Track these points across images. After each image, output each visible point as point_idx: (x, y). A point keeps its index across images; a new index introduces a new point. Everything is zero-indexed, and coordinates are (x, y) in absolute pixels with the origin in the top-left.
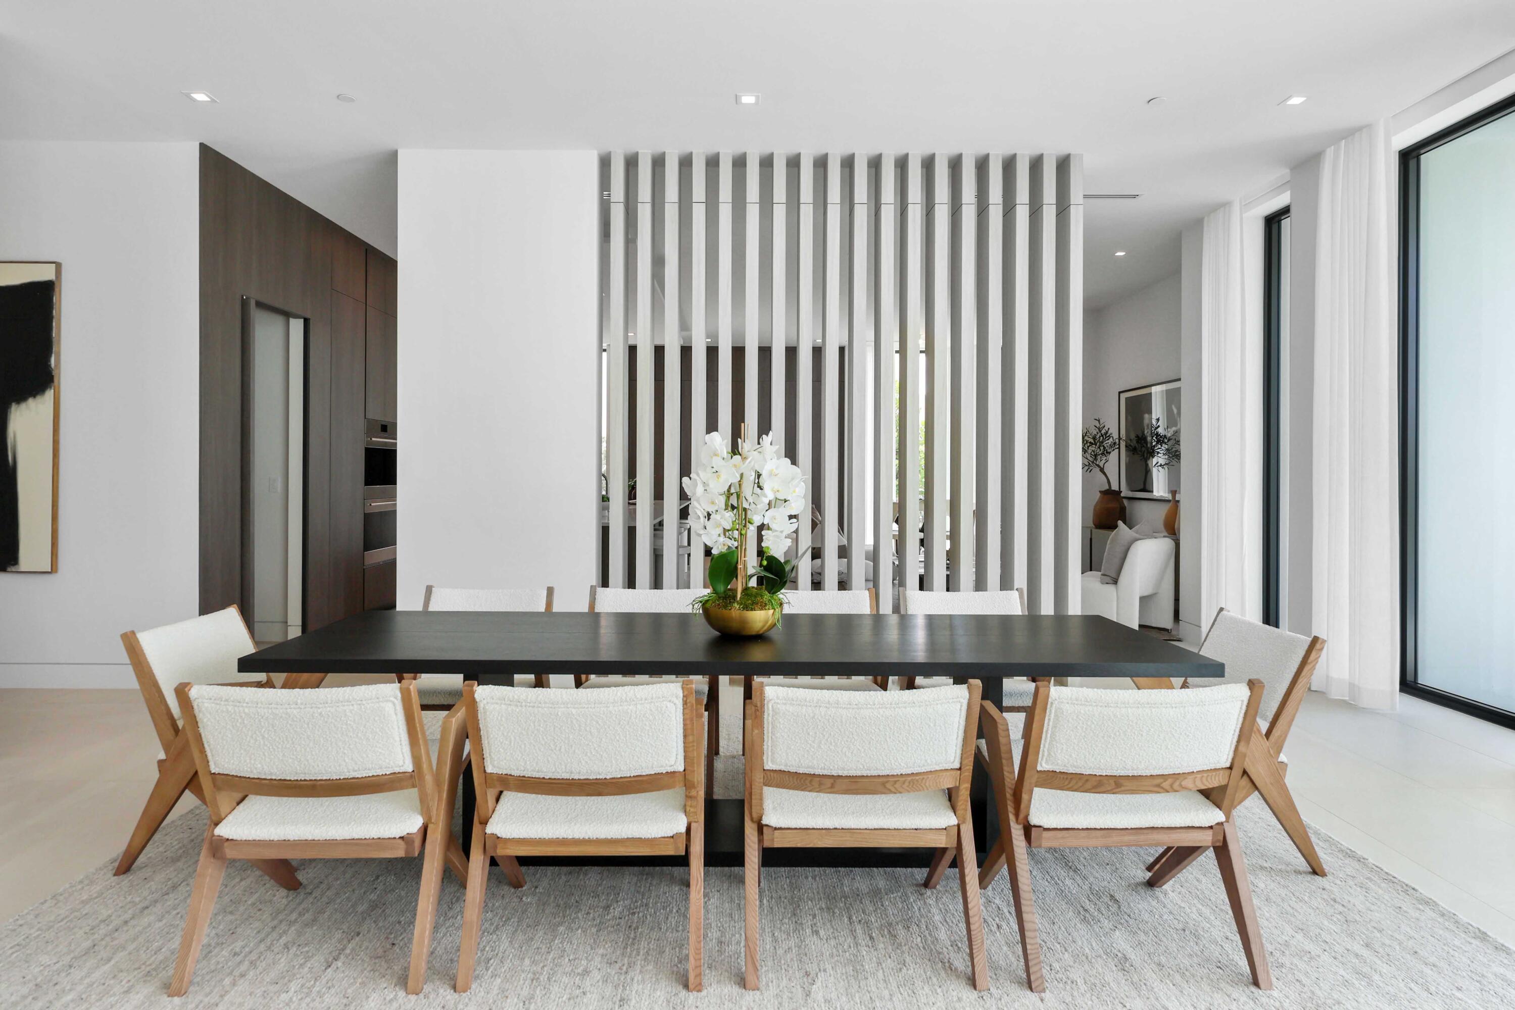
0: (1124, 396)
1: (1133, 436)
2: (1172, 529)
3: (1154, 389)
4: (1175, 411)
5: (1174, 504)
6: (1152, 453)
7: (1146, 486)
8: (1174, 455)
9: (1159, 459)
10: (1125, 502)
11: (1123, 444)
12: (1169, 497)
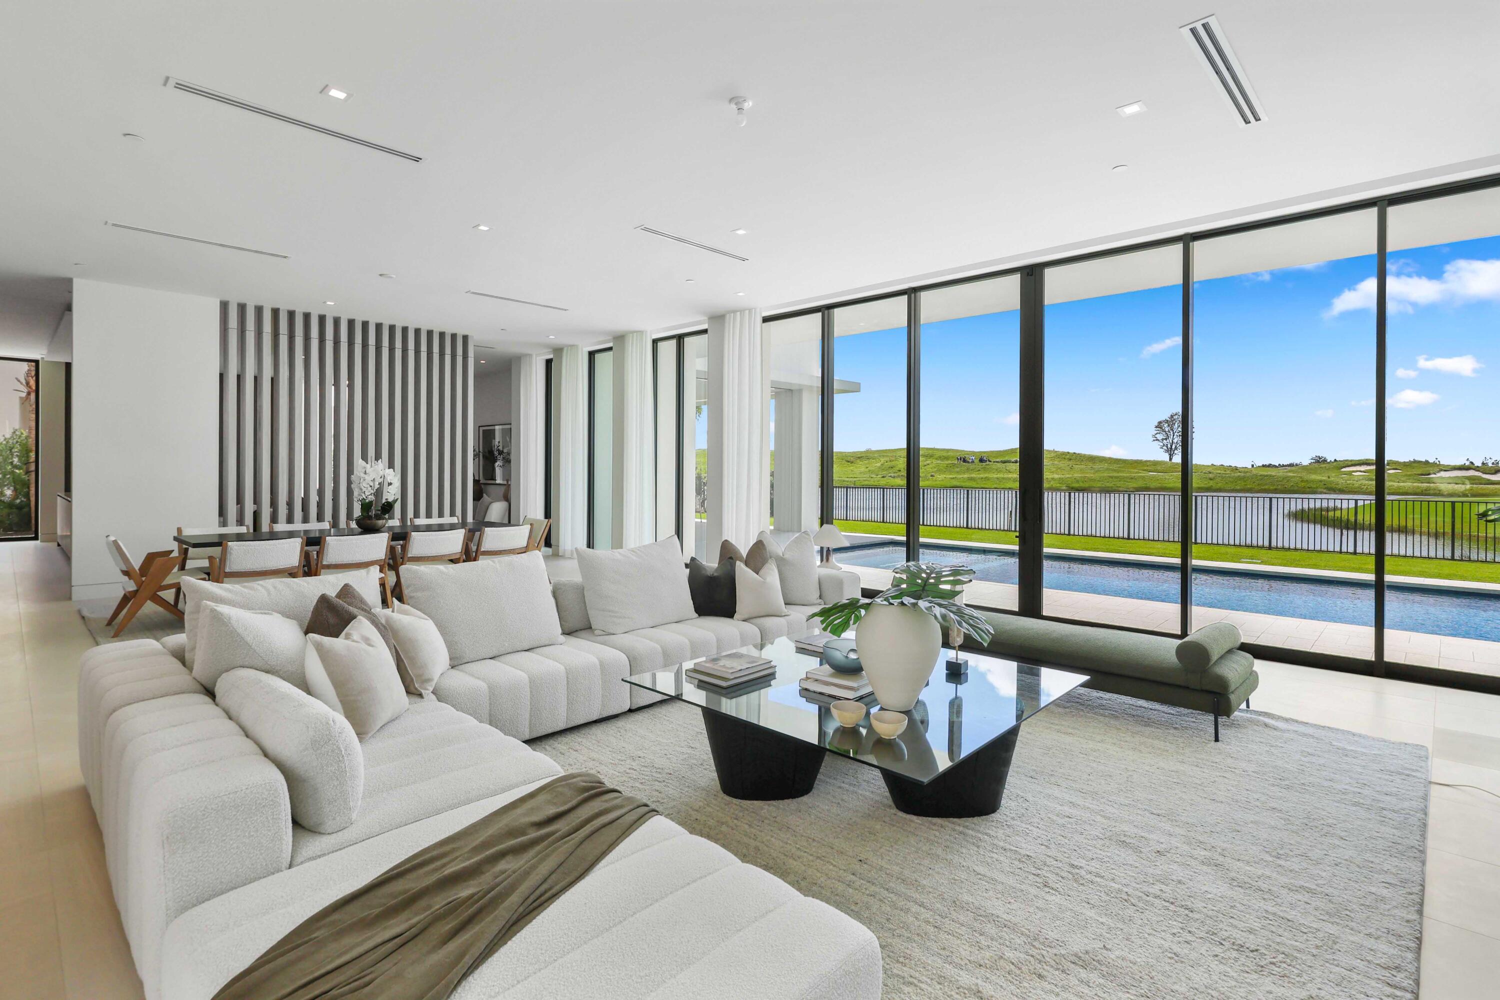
0: (481, 429)
1: (486, 450)
2: (507, 498)
3: (497, 427)
4: (508, 440)
5: (508, 486)
6: (495, 461)
7: (493, 478)
8: (507, 461)
9: (498, 463)
10: (482, 486)
11: (481, 455)
12: (505, 483)
